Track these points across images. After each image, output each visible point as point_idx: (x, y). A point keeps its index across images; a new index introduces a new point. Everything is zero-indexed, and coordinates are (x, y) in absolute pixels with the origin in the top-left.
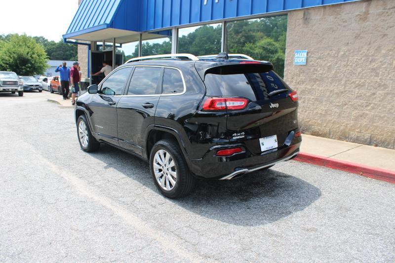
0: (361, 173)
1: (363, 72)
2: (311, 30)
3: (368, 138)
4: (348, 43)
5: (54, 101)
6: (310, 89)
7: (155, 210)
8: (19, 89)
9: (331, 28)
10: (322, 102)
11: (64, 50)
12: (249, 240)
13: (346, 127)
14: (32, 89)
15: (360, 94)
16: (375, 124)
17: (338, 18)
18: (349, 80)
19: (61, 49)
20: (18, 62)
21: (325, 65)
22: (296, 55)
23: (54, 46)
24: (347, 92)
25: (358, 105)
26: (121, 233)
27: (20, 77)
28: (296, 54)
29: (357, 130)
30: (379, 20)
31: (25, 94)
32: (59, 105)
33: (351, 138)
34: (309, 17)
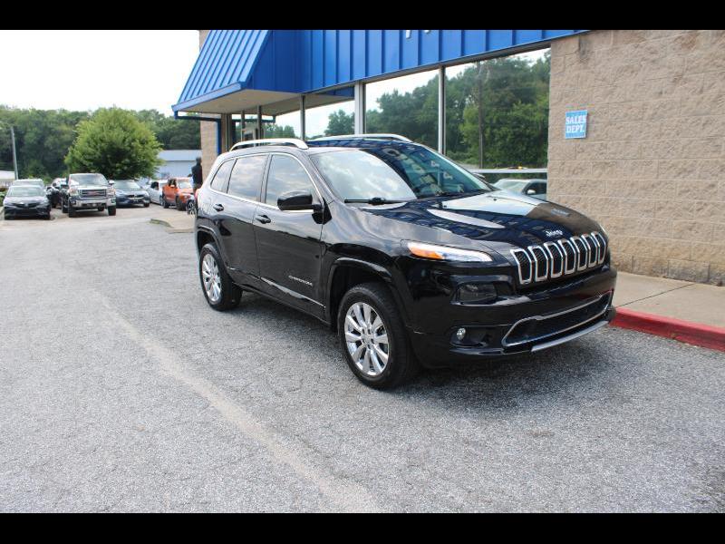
0: (673, 335)
1: (691, 146)
2: (593, 72)
3: (703, 271)
4: (661, 93)
5: (159, 222)
6: (595, 182)
7: (280, 400)
8: (109, 202)
9: (628, 67)
10: (617, 206)
11: (192, 131)
12: (424, 450)
13: (663, 250)
14: (132, 201)
15: (687, 186)
16: (716, 243)
17: (642, 47)
18: (664, 162)
19: (187, 130)
20: (108, 156)
21: (621, 136)
22: (568, 121)
23: (174, 126)
24: (663, 184)
25: (684, 208)
26: (212, 435)
27: (111, 182)
28: (567, 119)
29: (684, 256)
30: (718, 43)
31: (118, 211)
32: (169, 228)
33: (673, 272)
34: (587, 49)
